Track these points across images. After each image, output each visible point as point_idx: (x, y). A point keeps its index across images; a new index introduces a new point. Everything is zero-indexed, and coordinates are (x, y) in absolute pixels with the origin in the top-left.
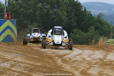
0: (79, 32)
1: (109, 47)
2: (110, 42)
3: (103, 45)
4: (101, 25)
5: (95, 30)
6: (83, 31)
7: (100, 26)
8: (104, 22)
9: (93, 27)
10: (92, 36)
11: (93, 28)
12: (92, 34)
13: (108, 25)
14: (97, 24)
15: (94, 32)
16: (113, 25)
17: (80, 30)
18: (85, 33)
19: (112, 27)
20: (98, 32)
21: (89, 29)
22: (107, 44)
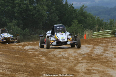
1: (95, 41)
2: (96, 35)
3: (88, 39)
4: (85, 18)
5: (79, 23)
7: (83, 18)
8: (88, 14)
10: (76, 30)
11: (76, 21)
12: (76, 28)
13: (91, 18)
14: (80, 17)
15: (78, 26)
16: (97, 17)
18: (68, 27)
19: (96, 19)
20: (82, 25)
21: (72, 23)
22: (93, 37)
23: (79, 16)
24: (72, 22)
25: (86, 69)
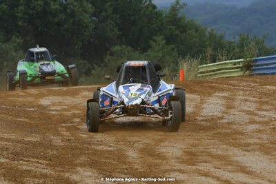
0: (127, 53)
1: (206, 85)
2: (207, 72)
3: (189, 79)
4: (181, 31)
5: (167, 43)
6: (136, 49)
7: (178, 32)
8: (188, 22)
9: (161, 37)
11: (160, 39)
12: (160, 54)
13: (197, 30)
14: (170, 29)
17: (129, 48)
18: (142, 53)
19: (207, 33)
20: (173, 49)
21: (151, 43)
22: (199, 77)
23: (168, 27)
24: (152, 40)
25: (185, 152)
